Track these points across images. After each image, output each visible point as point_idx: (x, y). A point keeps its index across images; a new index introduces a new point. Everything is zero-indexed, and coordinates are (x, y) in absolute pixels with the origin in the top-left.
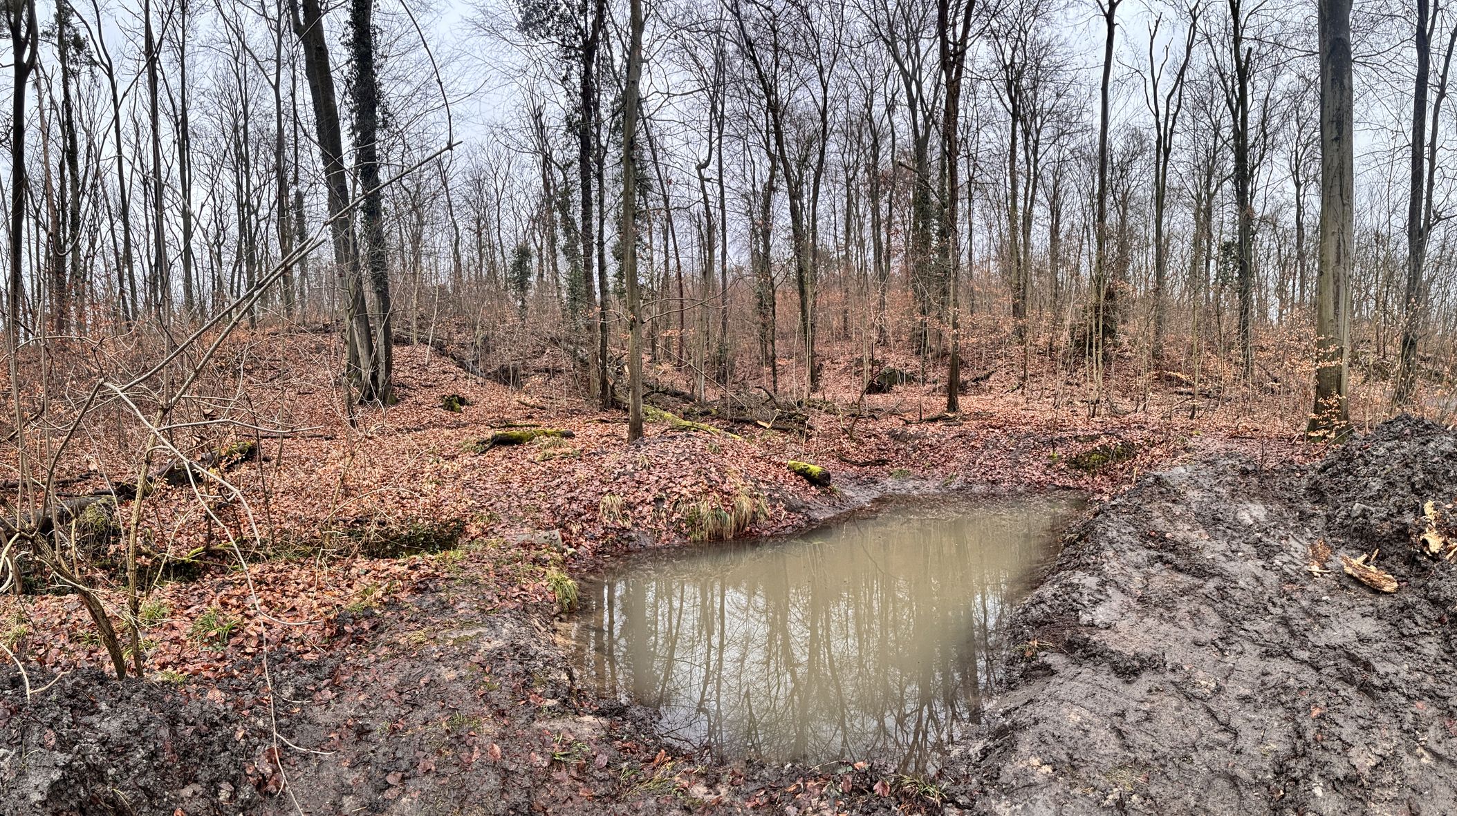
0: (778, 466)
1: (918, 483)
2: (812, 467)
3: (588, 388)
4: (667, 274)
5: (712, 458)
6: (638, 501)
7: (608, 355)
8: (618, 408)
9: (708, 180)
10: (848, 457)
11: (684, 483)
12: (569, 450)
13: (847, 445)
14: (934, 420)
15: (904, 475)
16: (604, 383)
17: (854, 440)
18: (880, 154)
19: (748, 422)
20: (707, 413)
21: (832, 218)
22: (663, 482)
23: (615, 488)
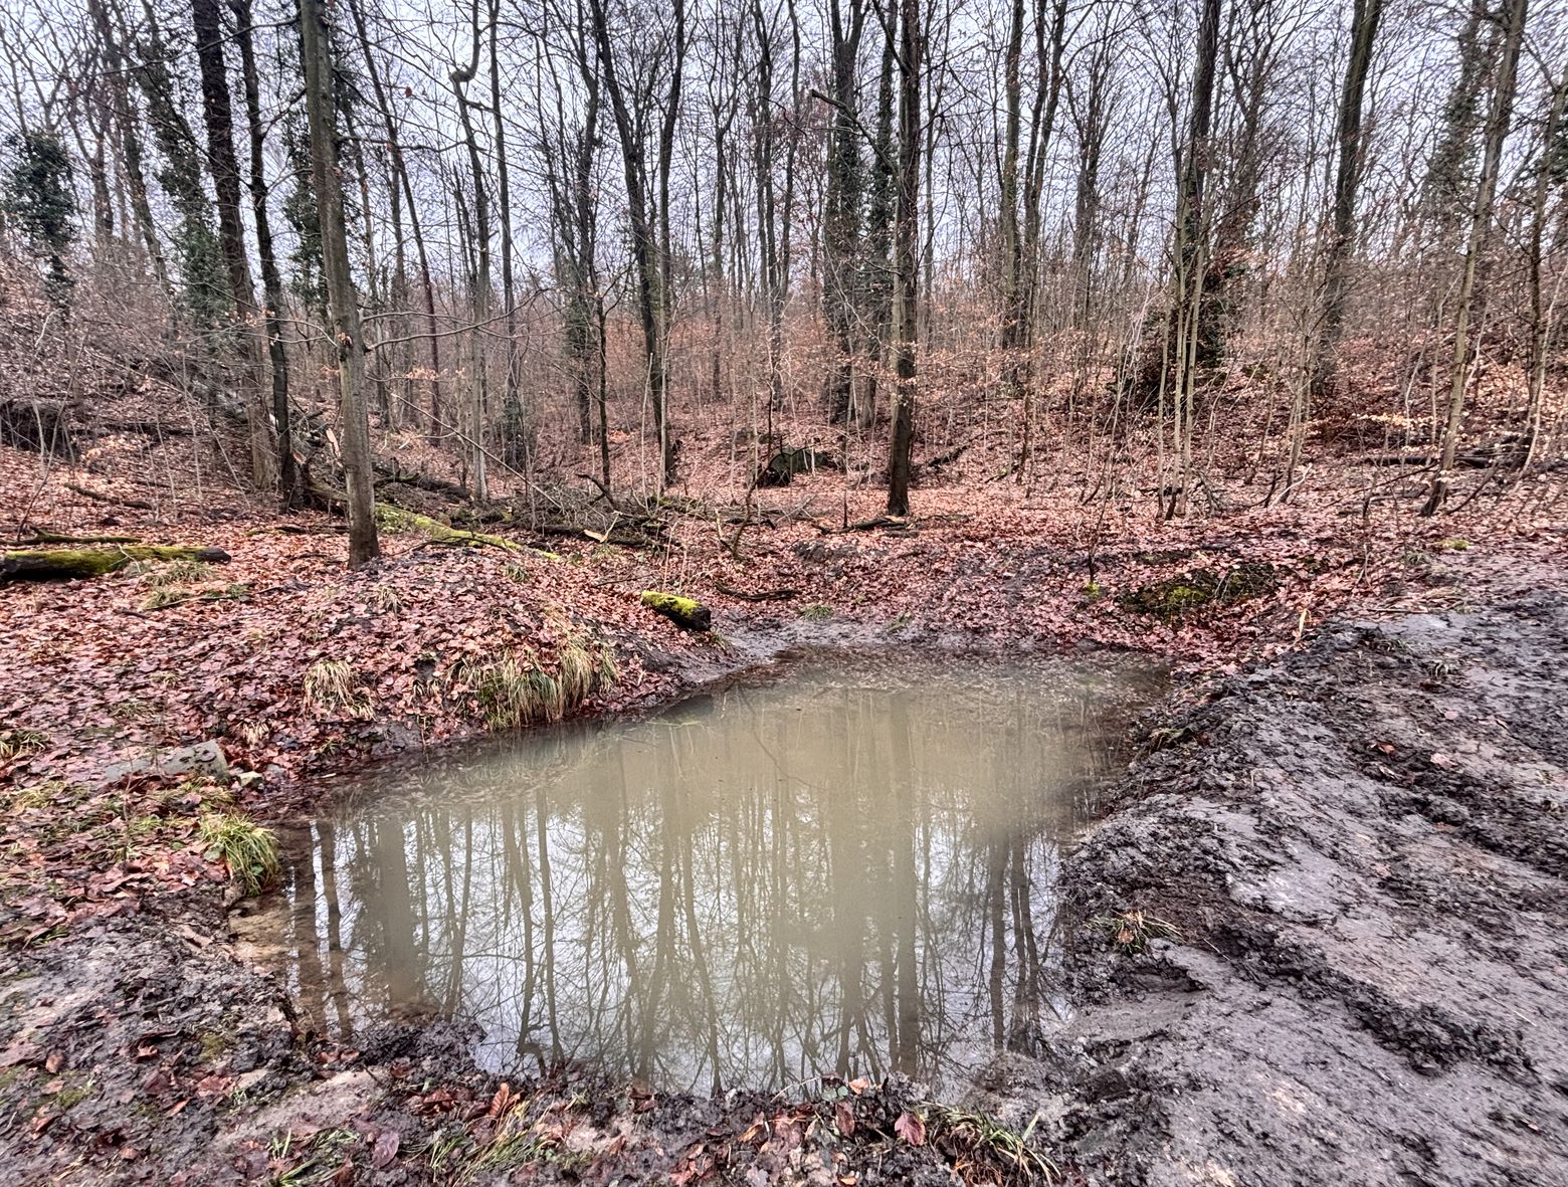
0: (627, 599)
1: (846, 628)
2: (681, 601)
3: (249, 469)
4: (400, 272)
5: (515, 589)
6: (383, 668)
7: (291, 408)
8: (321, 507)
9: (477, 106)
10: (732, 587)
11: (469, 631)
12: (221, 585)
13: (729, 568)
14: (867, 528)
15: (823, 615)
16: (287, 463)
17: (741, 560)
18: (773, 81)
19: (569, 534)
20: (495, 518)
21: (693, 199)
22: (430, 632)
23: (333, 648)
